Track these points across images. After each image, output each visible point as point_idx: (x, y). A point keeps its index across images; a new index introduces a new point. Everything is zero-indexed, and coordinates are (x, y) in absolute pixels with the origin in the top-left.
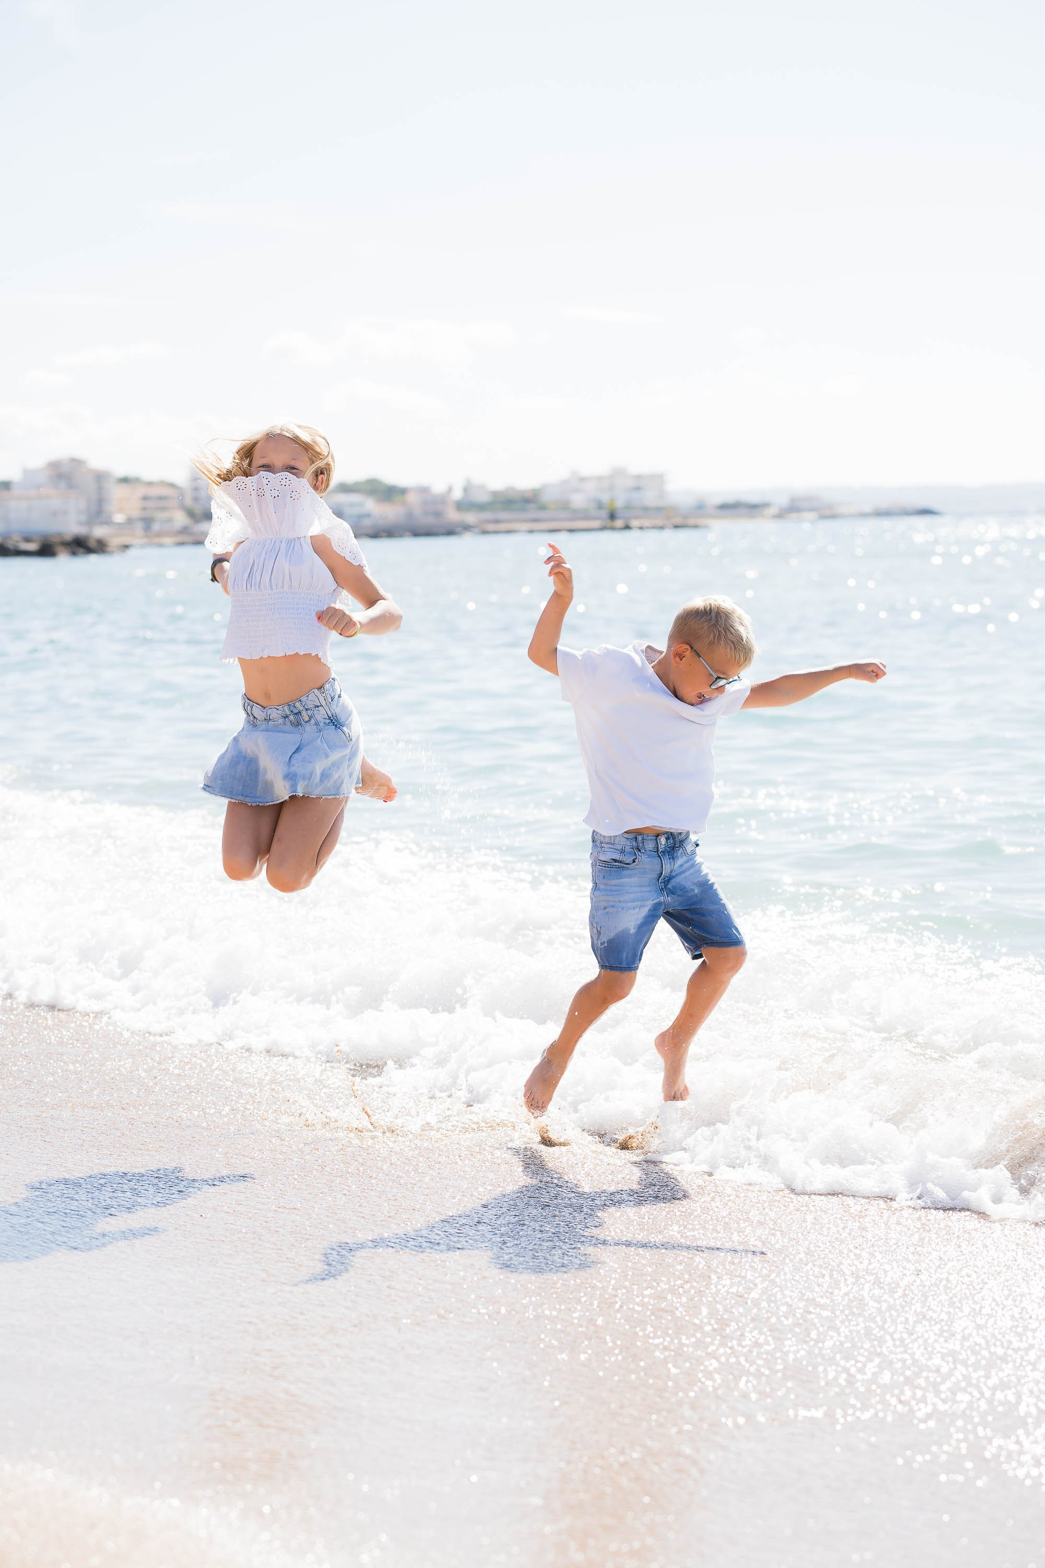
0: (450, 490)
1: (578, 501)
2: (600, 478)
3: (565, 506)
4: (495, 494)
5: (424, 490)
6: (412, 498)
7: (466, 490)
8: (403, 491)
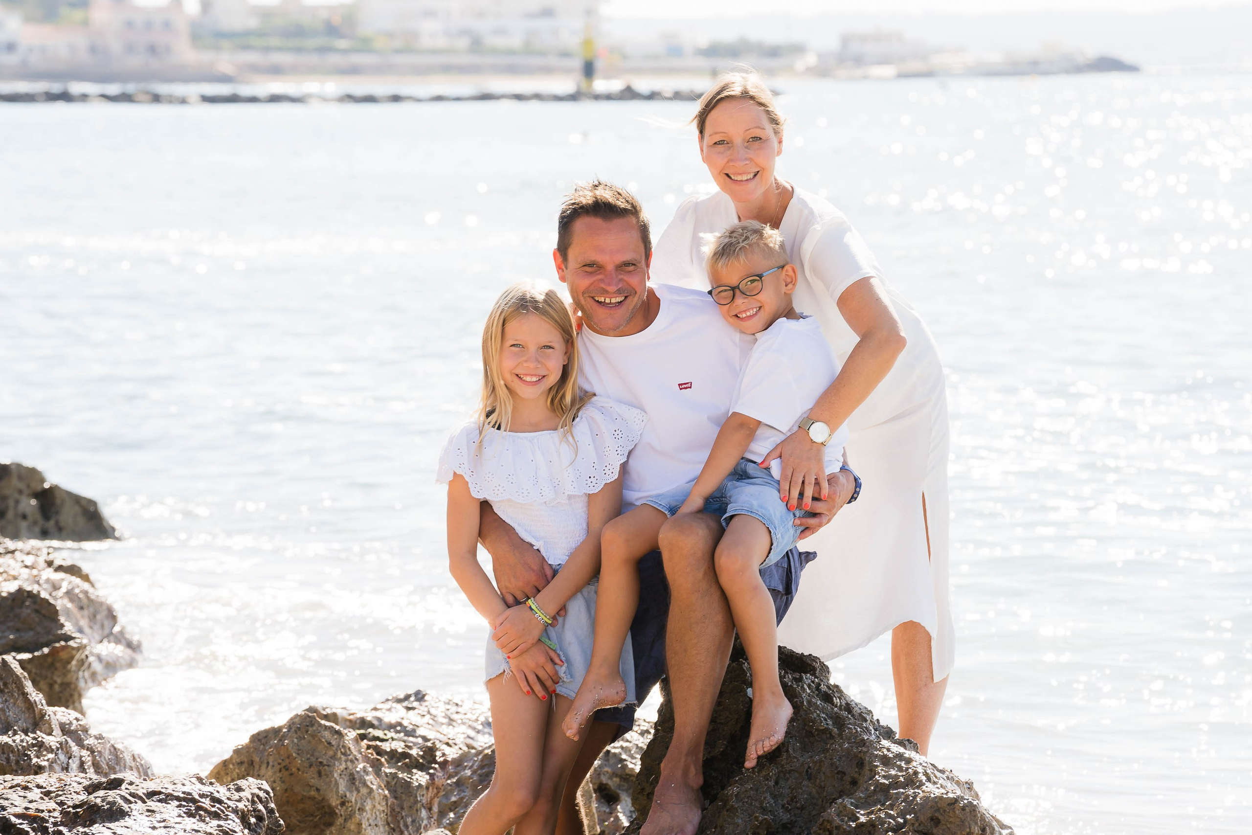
7: (206, 5)
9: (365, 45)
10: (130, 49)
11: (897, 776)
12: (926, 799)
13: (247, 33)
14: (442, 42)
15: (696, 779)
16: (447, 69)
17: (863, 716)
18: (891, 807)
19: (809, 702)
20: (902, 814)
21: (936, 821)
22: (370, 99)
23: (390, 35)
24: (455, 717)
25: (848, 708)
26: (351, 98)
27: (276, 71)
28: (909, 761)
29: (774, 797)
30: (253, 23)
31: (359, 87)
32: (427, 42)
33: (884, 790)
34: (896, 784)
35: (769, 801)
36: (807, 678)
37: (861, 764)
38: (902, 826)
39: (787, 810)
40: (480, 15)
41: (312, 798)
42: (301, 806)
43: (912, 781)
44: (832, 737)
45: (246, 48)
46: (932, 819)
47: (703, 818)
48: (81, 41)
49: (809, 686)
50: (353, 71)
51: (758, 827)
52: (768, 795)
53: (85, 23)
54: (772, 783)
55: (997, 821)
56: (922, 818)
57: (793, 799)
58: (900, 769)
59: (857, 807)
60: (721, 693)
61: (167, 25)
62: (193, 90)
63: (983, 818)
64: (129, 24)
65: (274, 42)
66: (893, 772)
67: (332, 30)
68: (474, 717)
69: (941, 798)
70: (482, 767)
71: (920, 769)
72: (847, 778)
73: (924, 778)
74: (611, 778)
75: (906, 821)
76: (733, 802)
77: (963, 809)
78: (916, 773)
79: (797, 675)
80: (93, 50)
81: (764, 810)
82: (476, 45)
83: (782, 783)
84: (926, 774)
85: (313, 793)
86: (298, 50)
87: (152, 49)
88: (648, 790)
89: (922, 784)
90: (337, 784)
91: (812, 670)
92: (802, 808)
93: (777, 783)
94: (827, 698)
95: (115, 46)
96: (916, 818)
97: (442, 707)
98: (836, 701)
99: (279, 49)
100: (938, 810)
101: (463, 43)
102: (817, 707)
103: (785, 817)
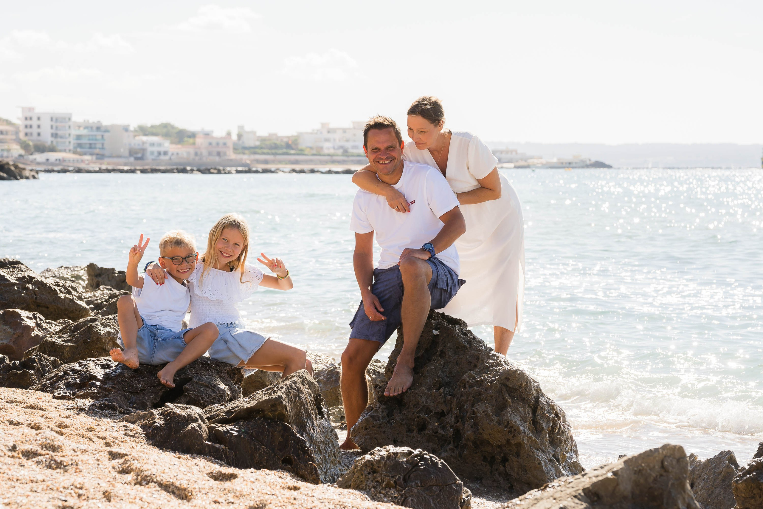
0: (229, 134)
1: (328, 148)
2: (344, 131)
3: (318, 152)
4: (263, 140)
5: (207, 135)
6: (199, 141)
7: (240, 136)
8: (193, 135)
9: (301, 152)
10: (210, 154)
11: (493, 363)
12: (504, 370)
13: (256, 147)
14: (332, 151)
15: (412, 365)
16: (333, 162)
17: (480, 342)
18: (490, 374)
19: (458, 335)
20: (494, 376)
21: (508, 379)
22: (302, 171)
23: (311, 148)
24: (318, 361)
25: (474, 338)
26: (294, 171)
27: (266, 162)
28: (498, 357)
29: (443, 372)
30: (258, 143)
31: (298, 167)
32: (326, 151)
33: (488, 368)
34: (492, 365)
35: (440, 373)
36: (458, 327)
37: (478, 358)
38: (493, 381)
39: (448, 377)
40: (347, 141)
41: (259, 381)
42: (254, 384)
43: (499, 364)
44: (467, 349)
45: (255, 153)
46: (506, 378)
47: (414, 380)
48: (192, 151)
49: (458, 330)
50: (296, 162)
51: (435, 383)
52: (440, 371)
53: (194, 144)
54: (442, 367)
55: (533, 380)
56: (502, 378)
57: (450, 373)
58: (494, 360)
59: (476, 374)
60: (423, 332)
61: (225, 144)
62: (233, 169)
63: (527, 377)
64: (210, 144)
65: (265, 151)
66: (491, 361)
67: (288, 146)
68: (326, 362)
69: (510, 370)
70: (327, 375)
71: (502, 360)
72: (472, 365)
73: (503, 363)
74: (380, 383)
75: (495, 379)
76: (426, 373)
77: (519, 374)
78: (500, 361)
79: (453, 326)
80: (196, 154)
81: (438, 377)
82: (345, 152)
83: (446, 367)
84: (504, 362)
85: (259, 379)
86: (275, 154)
87: (219, 154)
88: (392, 370)
89: (503, 365)
90: (269, 376)
91: (460, 325)
92: (454, 377)
93: (444, 366)
94: (466, 334)
95: (205, 153)
96: (500, 378)
97: (313, 357)
98: (469, 336)
99: (268, 154)
100: (509, 375)
101: (340, 151)
102: (461, 337)
103: (447, 380)
